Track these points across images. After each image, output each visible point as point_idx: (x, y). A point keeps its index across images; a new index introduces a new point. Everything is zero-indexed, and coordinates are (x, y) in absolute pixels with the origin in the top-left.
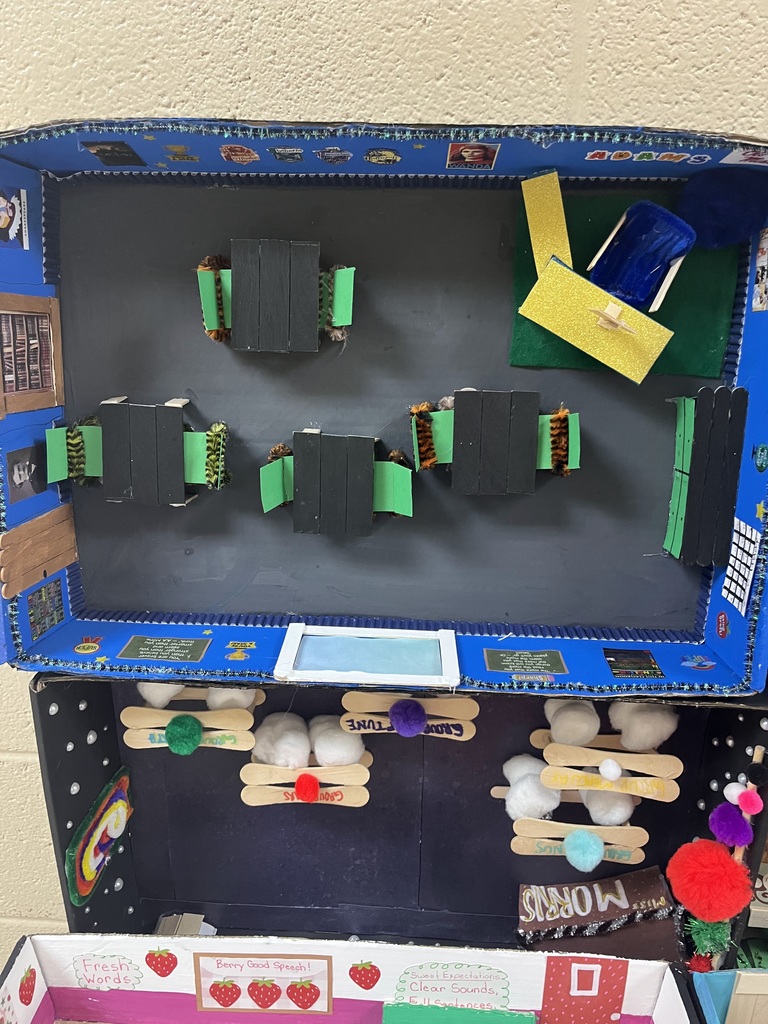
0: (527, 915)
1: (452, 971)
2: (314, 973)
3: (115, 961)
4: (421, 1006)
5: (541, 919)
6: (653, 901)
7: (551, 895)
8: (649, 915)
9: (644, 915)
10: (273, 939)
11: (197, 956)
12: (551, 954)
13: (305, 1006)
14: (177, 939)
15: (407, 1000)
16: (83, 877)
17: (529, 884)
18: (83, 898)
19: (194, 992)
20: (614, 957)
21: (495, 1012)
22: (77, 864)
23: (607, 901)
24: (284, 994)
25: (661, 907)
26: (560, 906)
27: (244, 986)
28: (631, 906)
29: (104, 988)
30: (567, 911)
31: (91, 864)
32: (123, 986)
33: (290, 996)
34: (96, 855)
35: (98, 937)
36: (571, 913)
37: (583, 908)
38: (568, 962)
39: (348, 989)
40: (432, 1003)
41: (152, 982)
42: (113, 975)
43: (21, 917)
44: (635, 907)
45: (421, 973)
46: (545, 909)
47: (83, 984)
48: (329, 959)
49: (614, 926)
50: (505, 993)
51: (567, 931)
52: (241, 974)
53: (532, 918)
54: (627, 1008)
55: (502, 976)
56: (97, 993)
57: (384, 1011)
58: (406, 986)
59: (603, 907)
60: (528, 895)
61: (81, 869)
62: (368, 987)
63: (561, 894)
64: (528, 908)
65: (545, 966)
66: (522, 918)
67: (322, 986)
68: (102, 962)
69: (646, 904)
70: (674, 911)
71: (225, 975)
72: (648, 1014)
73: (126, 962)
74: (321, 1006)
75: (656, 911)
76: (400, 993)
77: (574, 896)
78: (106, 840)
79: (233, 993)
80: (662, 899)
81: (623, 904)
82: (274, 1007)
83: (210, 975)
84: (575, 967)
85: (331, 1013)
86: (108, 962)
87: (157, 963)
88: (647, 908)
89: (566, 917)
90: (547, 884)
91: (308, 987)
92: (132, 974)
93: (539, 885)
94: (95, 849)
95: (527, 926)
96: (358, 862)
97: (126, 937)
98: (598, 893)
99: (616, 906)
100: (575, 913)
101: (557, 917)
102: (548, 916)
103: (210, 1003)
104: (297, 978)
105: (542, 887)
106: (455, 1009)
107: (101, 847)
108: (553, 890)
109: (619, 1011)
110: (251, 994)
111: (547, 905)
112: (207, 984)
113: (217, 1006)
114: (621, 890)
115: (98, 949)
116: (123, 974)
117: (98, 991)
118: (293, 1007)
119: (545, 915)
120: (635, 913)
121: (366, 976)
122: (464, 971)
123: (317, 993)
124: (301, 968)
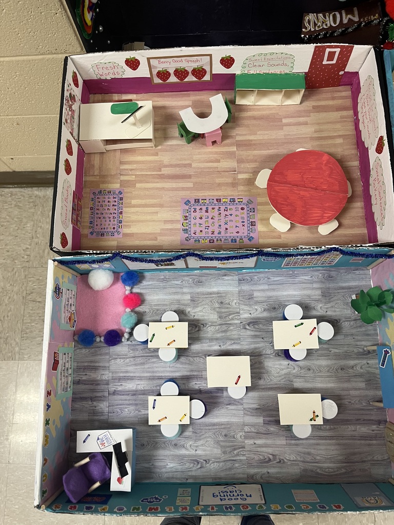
0: (306, 28)
1: (269, 57)
2: (203, 63)
3: (111, 65)
4: (253, 74)
5: (312, 30)
6: (372, 17)
7: (319, 18)
8: (369, 24)
9: (366, 23)
10: (183, 48)
11: (149, 59)
12: (317, 45)
13: (200, 78)
14: (138, 52)
15: (246, 72)
16: (86, 24)
17: (308, 13)
18: (89, 35)
19: (149, 76)
20: (348, 45)
21: (286, 74)
22: (82, 17)
23: (348, 18)
24: (190, 74)
25: (375, 19)
26: (323, 23)
27: (172, 71)
28: (360, 20)
29: (109, 78)
30: (326, 25)
31: (88, 17)
32: (117, 76)
33: (193, 74)
34: (89, 13)
35: (101, 54)
36: (329, 25)
37: (335, 22)
38: (324, 48)
39: (219, 69)
40: (258, 72)
41: (129, 73)
42: (111, 71)
43: (52, 54)
44: (362, 20)
45: (253, 59)
46: (315, 24)
47: (99, 77)
48: (210, 56)
49: (350, 30)
50: (292, 65)
51: (325, 35)
52: (170, 66)
53: (308, 29)
54: (349, 69)
55: (292, 57)
56: (106, 81)
57: (236, 78)
58: (247, 65)
59: (345, 21)
60: (308, 18)
61: (85, 20)
62: (228, 67)
63: (325, 17)
64: (307, 25)
65: (313, 50)
66: (304, 30)
67: (207, 69)
68: (105, 66)
69: (368, 18)
70: (382, 20)
71: (163, 67)
72: (357, 71)
73: (116, 65)
74: (207, 78)
75: (373, 21)
76: (243, 69)
77: (331, 17)
78: (91, 4)
79: (167, 75)
80: (377, 15)
81: (356, 19)
82: (186, 80)
83: (156, 67)
84: (328, 50)
85: (212, 81)
86: (108, 65)
87: (131, 64)
88: (368, 20)
89: (325, 27)
90: (317, 13)
91: (201, 70)
92: (120, 71)
93: (313, 13)
94: (88, 9)
95: (305, 34)
96: (220, 7)
97: (114, 53)
98: (344, 15)
99: (352, 20)
100: (331, 25)
101: (321, 28)
102: (316, 28)
103: (157, 81)
104: (195, 65)
105: (315, 14)
106: (268, 74)
107: (90, 9)
108: (321, 15)
109: (344, 70)
110: (175, 75)
111: (317, 23)
112: (155, 72)
113: (161, 81)
114: (356, 13)
115: (101, 60)
116: (116, 70)
117: (106, 80)
118: (194, 79)
119: (315, 27)
120: (362, 23)
121: (228, 62)
122: (274, 56)
123: (205, 72)
124: (197, 61)
